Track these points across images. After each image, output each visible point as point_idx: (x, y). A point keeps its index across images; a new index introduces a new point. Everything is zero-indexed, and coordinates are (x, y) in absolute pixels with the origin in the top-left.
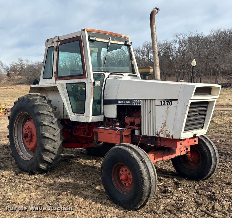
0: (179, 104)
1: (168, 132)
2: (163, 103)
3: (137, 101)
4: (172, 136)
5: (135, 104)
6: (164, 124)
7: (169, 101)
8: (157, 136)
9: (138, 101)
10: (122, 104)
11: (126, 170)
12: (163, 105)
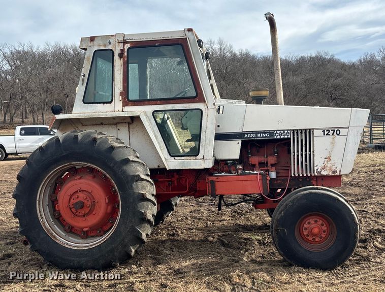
0: (350, 133)
1: (334, 168)
2: (326, 133)
3: (282, 132)
4: (340, 171)
5: (278, 137)
6: (329, 159)
7: (336, 130)
8: (316, 174)
9: (284, 132)
10: (254, 137)
11: (316, 222)
12: (327, 134)
